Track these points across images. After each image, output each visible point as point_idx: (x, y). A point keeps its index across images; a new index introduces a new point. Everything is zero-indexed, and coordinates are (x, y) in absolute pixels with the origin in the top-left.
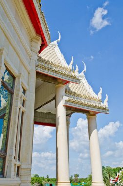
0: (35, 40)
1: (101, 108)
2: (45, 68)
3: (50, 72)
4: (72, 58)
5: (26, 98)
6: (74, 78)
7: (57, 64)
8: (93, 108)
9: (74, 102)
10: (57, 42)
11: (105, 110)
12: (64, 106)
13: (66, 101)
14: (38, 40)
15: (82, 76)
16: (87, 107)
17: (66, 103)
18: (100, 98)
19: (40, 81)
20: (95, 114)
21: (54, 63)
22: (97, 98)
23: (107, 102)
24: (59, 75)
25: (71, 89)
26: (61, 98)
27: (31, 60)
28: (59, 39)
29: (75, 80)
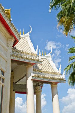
0: (10, 39)
1: (59, 79)
2: (17, 56)
3: (20, 59)
4: (38, 47)
5: (5, 77)
6: (38, 61)
7: (26, 52)
8: (53, 80)
9: (39, 77)
10: (30, 33)
11: (62, 80)
12: (32, 80)
13: (32, 76)
14: (12, 39)
15: (49, 56)
16: (49, 80)
17: (32, 78)
18: (60, 72)
19: (15, 64)
20: (56, 84)
21: (24, 52)
22: (58, 72)
23: (65, 75)
24: (27, 60)
25: (39, 67)
26: (30, 75)
27: (8, 52)
28: (31, 31)
29: (38, 62)
